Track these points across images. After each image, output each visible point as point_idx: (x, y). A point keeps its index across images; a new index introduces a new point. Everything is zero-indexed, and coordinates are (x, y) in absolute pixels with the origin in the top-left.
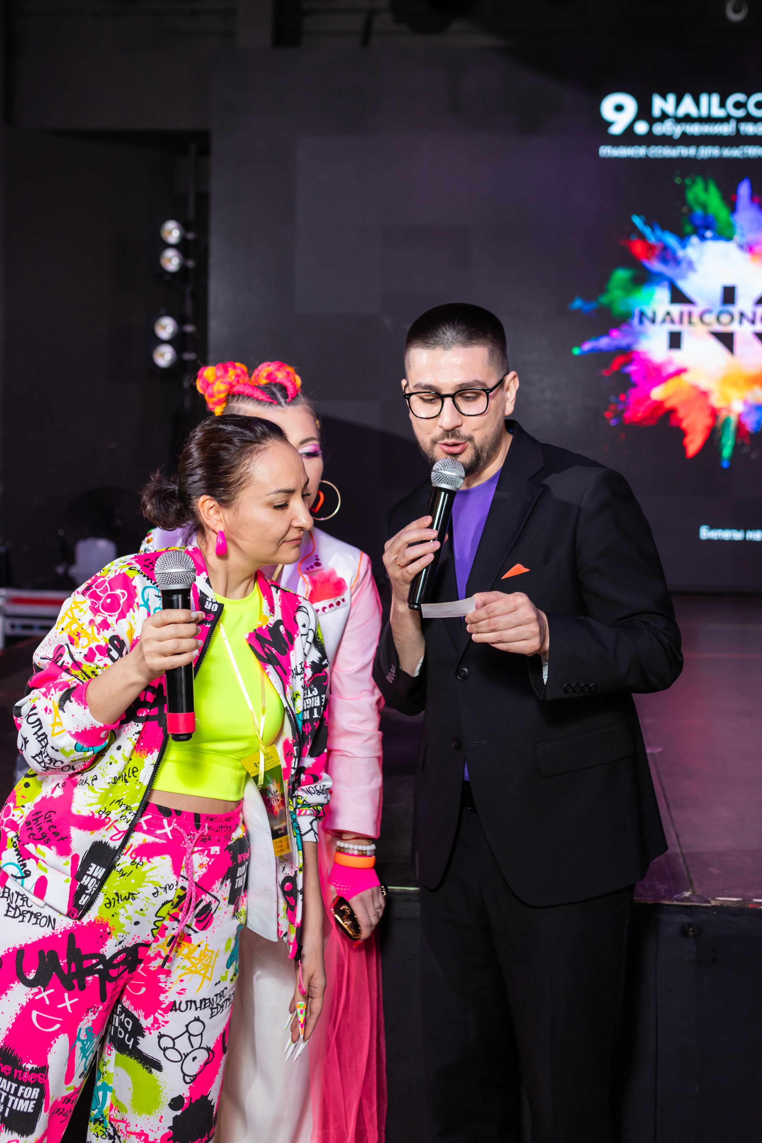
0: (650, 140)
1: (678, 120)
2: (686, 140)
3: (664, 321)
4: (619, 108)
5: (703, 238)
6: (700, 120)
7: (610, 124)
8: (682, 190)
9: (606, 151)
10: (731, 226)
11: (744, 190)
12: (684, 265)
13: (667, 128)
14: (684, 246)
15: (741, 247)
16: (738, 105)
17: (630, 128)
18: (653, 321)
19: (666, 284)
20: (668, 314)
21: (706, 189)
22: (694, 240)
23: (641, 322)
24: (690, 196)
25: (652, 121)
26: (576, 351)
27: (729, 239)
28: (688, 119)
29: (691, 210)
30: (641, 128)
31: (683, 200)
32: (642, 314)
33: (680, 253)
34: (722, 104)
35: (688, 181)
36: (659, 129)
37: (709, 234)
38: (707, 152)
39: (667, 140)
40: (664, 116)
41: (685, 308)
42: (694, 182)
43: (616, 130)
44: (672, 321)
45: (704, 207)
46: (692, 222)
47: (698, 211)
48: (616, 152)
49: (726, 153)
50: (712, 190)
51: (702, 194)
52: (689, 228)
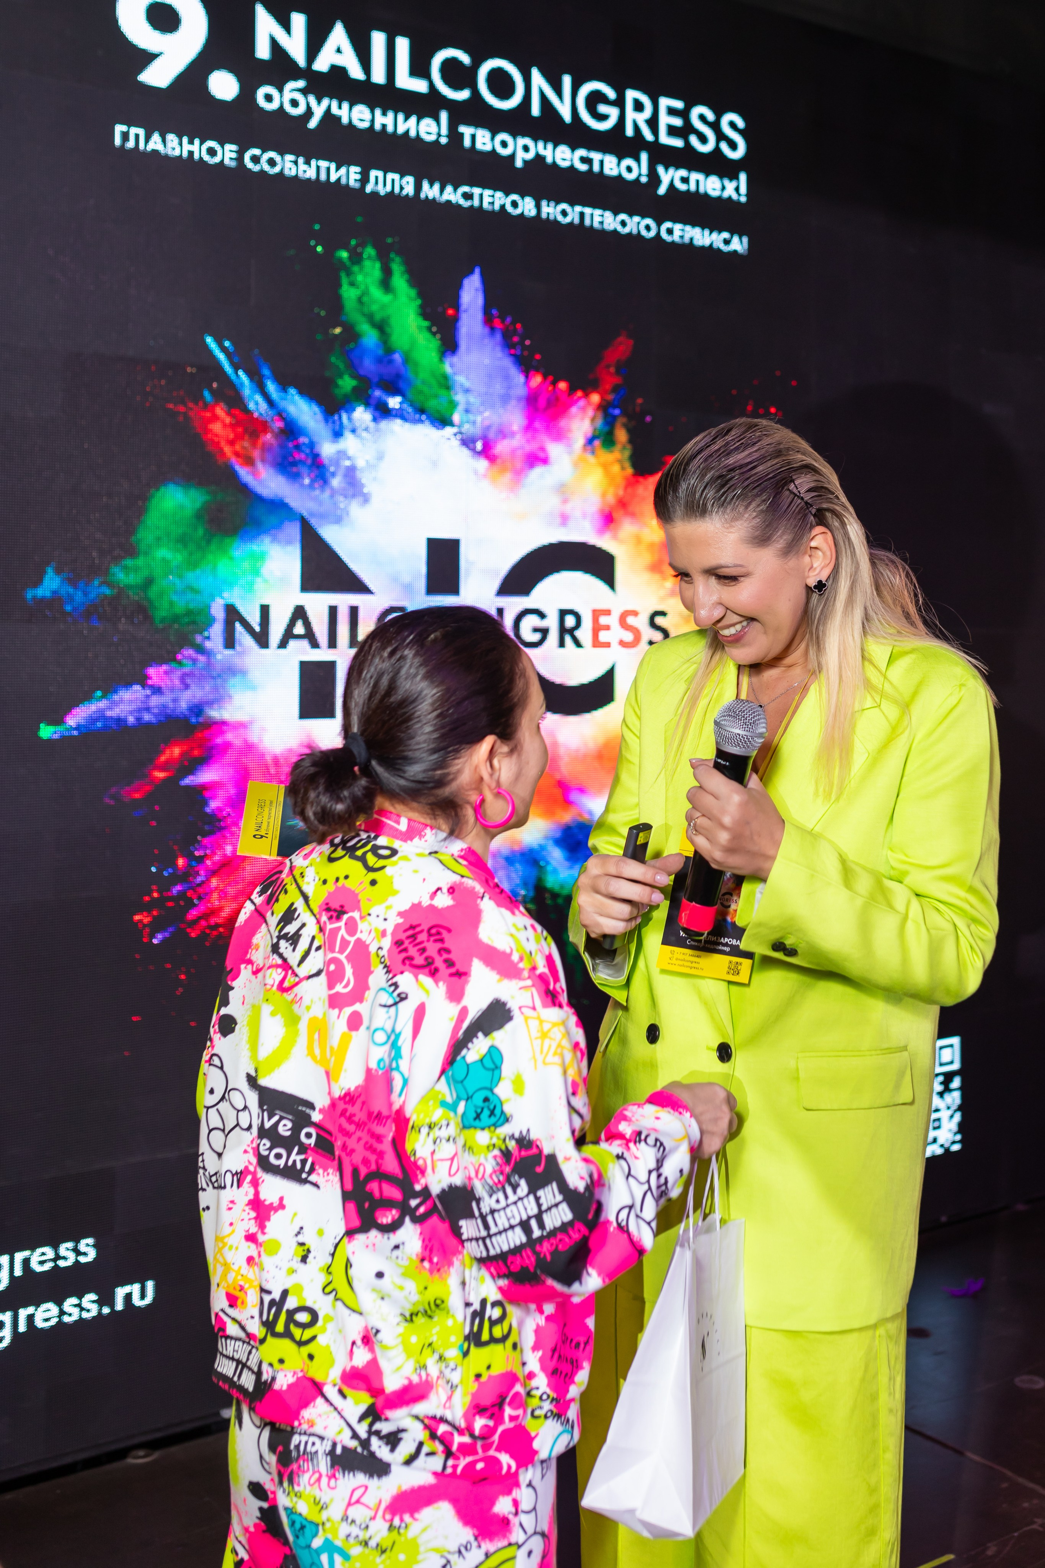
0: (246, 122)
1: (317, 85)
2: (339, 141)
3: (288, 635)
5: (382, 412)
6: (370, 95)
8: (329, 277)
9: (129, 134)
10: (446, 383)
11: (470, 293)
12: (336, 482)
13: (289, 99)
14: (338, 434)
15: (467, 442)
16: (453, 74)
18: (262, 639)
19: (294, 530)
20: (299, 613)
21: (386, 284)
22: (361, 415)
23: (230, 642)
24: (349, 294)
25: (249, 71)
26: (46, 732)
27: (442, 421)
28: (339, 86)
29: (351, 334)
30: (223, 86)
31: (333, 305)
32: (232, 614)
33: (327, 449)
34: (419, 68)
35: (344, 254)
36: (268, 100)
37: (394, 402)
38: (384, 182)
39: (288, 133)
40: (282, 65)
41: (344, 601)
42: (356, 257)
43: (157, 74)
44: (310, 637)
45: (382, 327)
46: (353, 368)
47: (370, 336)
48: (155, 143)
49: (431, 191)
50: (400, 281)
51: (376, 293)
52: (347, 383)
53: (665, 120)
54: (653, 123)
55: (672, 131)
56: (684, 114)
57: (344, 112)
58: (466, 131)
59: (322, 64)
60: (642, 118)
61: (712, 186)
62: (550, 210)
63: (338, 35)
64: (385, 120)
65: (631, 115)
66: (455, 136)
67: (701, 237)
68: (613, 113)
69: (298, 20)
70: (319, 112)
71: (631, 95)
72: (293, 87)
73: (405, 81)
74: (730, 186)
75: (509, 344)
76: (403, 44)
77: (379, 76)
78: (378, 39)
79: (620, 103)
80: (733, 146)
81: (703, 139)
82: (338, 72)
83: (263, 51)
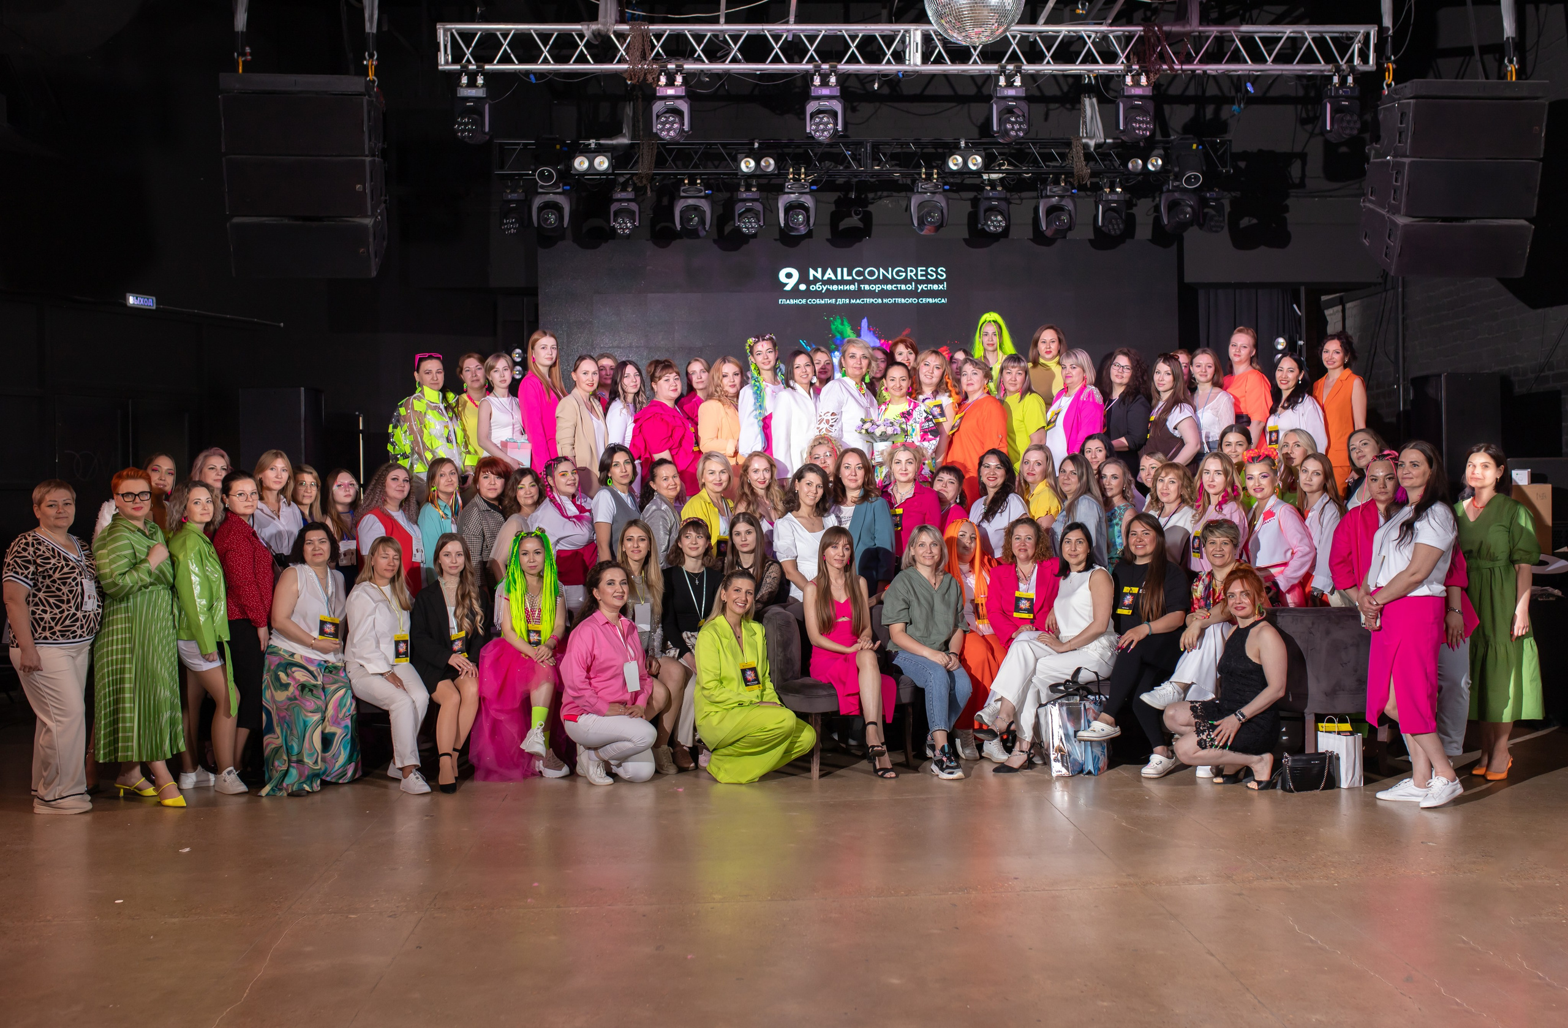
0: (808, 294)
1: (824, 283)
2: (830, 294)
4: (789, 276)
6: (837, 282)
7: (786, 284)
8: (828, 324)
9: (782, 301)
11: (865, 323)
13: (818, 287)
16: (859, 274)
17: (796, 287)
21: (842, 324)
24: (833, 327)
25: (809, 283)
28: (830, 282)
29: (834, 336)
30: (803, 287)
31: (830, 330)
34: (850, 274)
35: (832, 319)
36: (813, 288)
38: (840, 301)
39: (818, 294)
40: (816, 280)
42: (835, 319)
43: (788, 288)
45: (841, 333)
47: (838, 336)
48: (788, 302)
49: (853, 301)
50: (846, 323)
51: (840, 326)
52: (833, 346)
53: (919, 273)
54: (916, 275)
55: (922, 275)
56: (926, 271)
57: (831, 288)
58: (862, 286)
59: (825, 278)
60: (912, 274)
61: (935, 287)
62: (885, 301)
63: (829, 271)
64: (841, 287)
65: (909, 274)
66: (859, 288)
67: (931, 300)
68: (904, 274)
69: (820, 270)
70: (825, 288)
71: (909, 269)
72: (818, 285)
73: (846, 277)
74: (941, 287)
75: (874, 334)
76: (845, 270)
77: (839, 278)
78: (839, 270)
79: (906, 272)
80: (942, 276)
81: (932, 276)
82: (829, 279)
83: (811, 278)
